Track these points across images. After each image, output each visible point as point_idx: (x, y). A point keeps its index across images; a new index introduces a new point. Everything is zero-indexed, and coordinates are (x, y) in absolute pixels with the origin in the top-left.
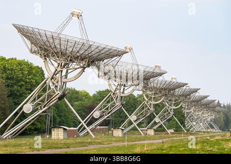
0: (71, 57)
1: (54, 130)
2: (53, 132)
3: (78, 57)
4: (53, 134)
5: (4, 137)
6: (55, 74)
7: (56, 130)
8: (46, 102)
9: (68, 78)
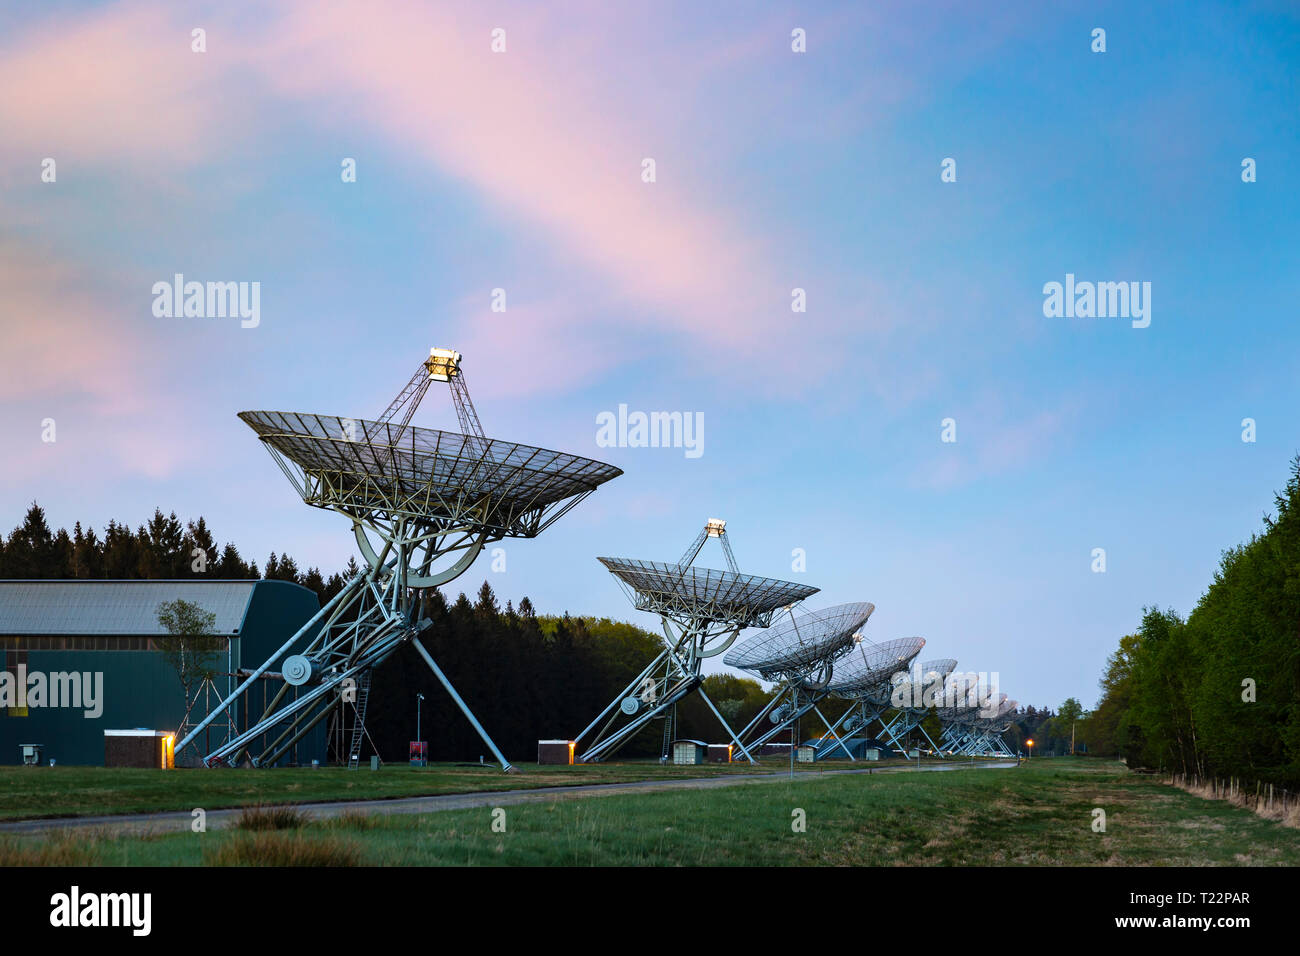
0: (716, 607)
1: (677, 747)
2: (676, 751)
3: (729, 603)
4: (676, 756)
5: (585, 759)
6: (682, 643)
7: (681, 747)
8: (665, 695)
9: (704, 650)
